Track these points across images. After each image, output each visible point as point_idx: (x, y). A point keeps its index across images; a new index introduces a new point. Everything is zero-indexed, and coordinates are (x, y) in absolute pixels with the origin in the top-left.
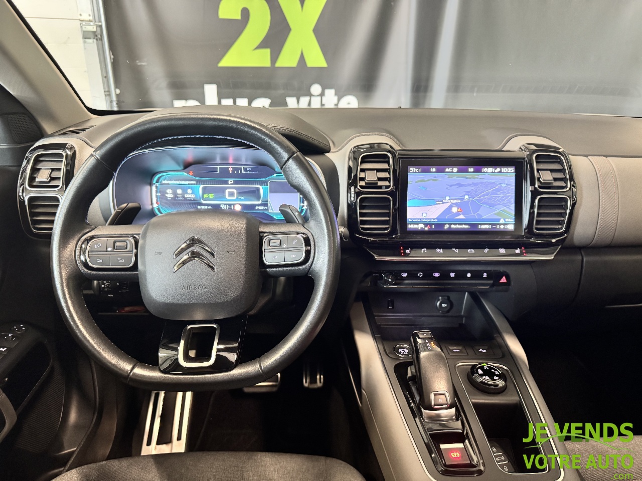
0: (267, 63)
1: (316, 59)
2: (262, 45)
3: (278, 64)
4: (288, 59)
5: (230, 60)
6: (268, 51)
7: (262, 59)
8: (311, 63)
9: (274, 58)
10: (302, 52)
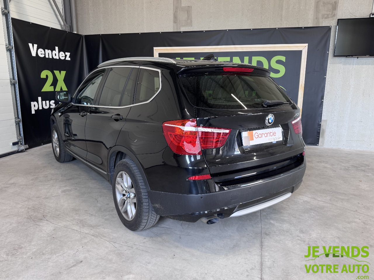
0: (53, 90)
1: (65, 89)
2: (51, 86)
3: (56, 90)
4: (58, 89)
5: (44, 90)
6: (53, 87)
7: (51, 89)
8: (63, 90)
9: (55, 88)
10: (61, 87)
